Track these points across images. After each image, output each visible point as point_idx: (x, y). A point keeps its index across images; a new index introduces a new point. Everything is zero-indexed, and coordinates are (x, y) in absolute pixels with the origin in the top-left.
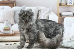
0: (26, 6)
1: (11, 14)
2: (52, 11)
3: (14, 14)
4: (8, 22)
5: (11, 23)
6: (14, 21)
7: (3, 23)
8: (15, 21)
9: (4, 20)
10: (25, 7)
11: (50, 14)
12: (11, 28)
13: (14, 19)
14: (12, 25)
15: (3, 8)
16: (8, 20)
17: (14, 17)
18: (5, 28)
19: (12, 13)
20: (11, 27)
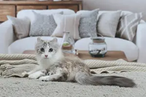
0: (99, 9)
1: (75, 23)
2: (142, 19)
3: (80, 23)
4: (69, 36)
5: (75, 38)
6: (78, 33)
7: (62, 37)
8: (80, 34)
9: (64, 32)
10: (98, 11)
11: (139, 23)
12: (73, 46)
13: (79, 31)
14: (76, 40)
15: (62, 13)
16: (69, 33)
17: (79, 27)
18: (65, 46)
19: (75, 20)
20: (74, 44)
